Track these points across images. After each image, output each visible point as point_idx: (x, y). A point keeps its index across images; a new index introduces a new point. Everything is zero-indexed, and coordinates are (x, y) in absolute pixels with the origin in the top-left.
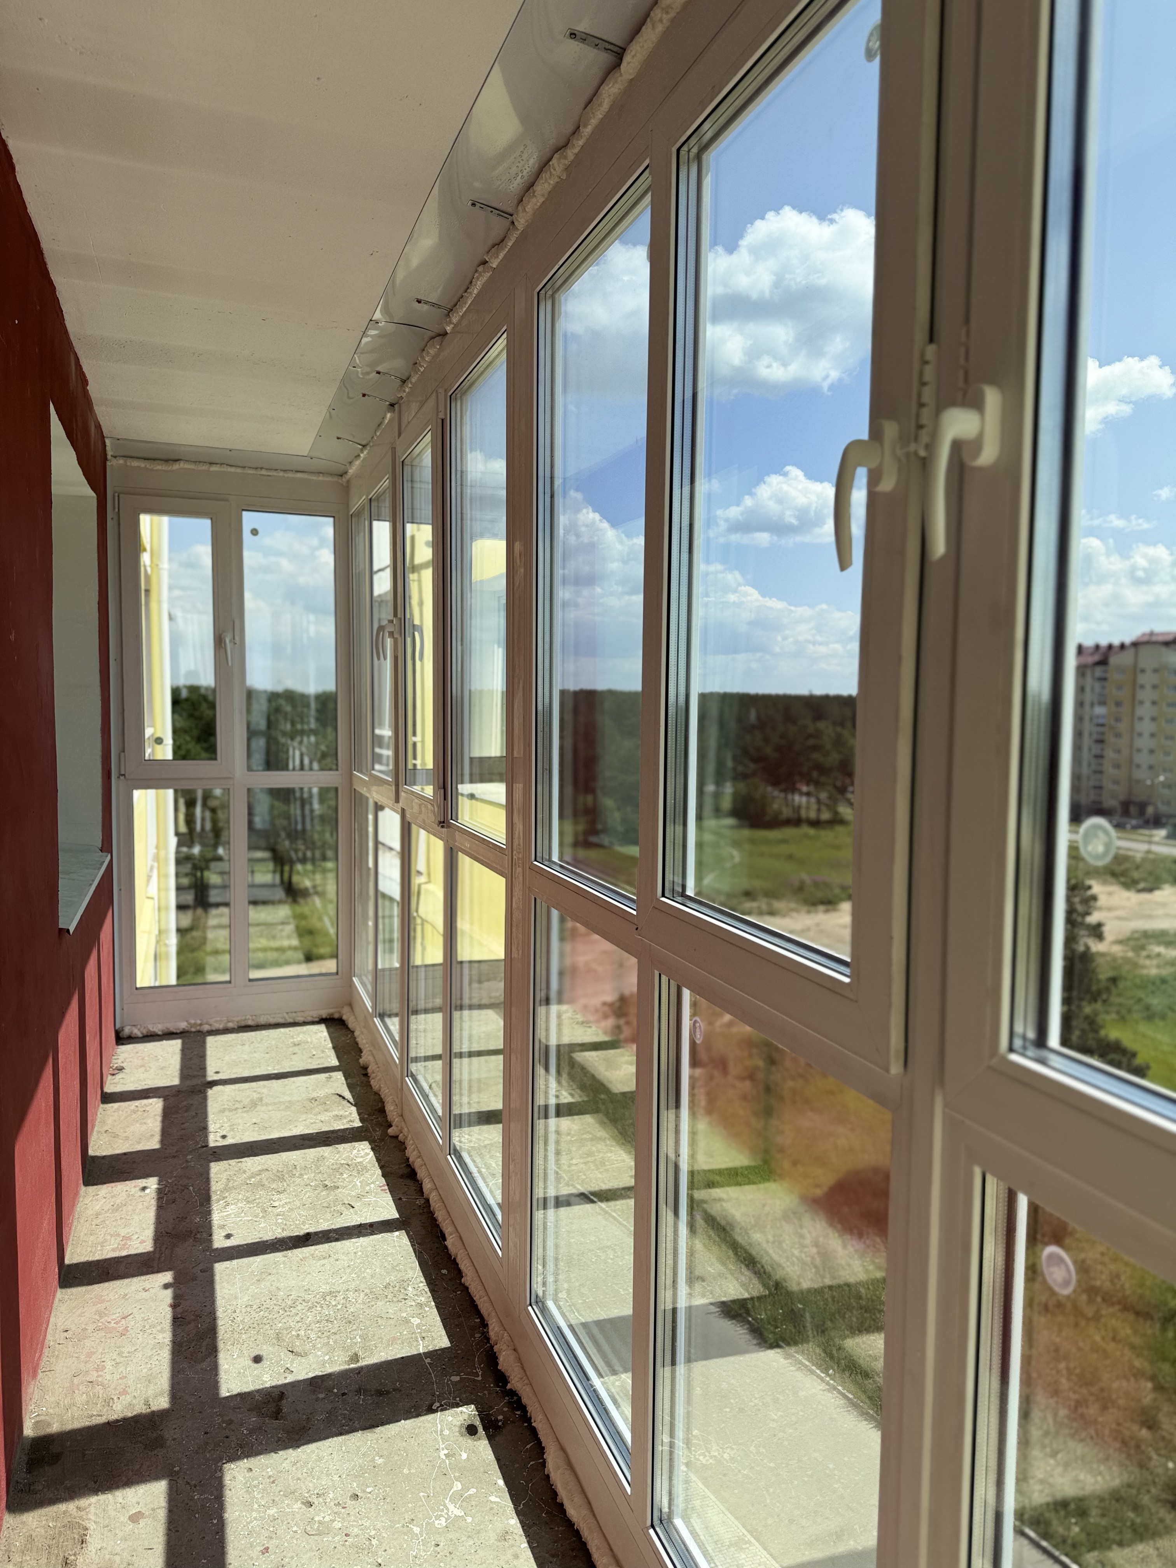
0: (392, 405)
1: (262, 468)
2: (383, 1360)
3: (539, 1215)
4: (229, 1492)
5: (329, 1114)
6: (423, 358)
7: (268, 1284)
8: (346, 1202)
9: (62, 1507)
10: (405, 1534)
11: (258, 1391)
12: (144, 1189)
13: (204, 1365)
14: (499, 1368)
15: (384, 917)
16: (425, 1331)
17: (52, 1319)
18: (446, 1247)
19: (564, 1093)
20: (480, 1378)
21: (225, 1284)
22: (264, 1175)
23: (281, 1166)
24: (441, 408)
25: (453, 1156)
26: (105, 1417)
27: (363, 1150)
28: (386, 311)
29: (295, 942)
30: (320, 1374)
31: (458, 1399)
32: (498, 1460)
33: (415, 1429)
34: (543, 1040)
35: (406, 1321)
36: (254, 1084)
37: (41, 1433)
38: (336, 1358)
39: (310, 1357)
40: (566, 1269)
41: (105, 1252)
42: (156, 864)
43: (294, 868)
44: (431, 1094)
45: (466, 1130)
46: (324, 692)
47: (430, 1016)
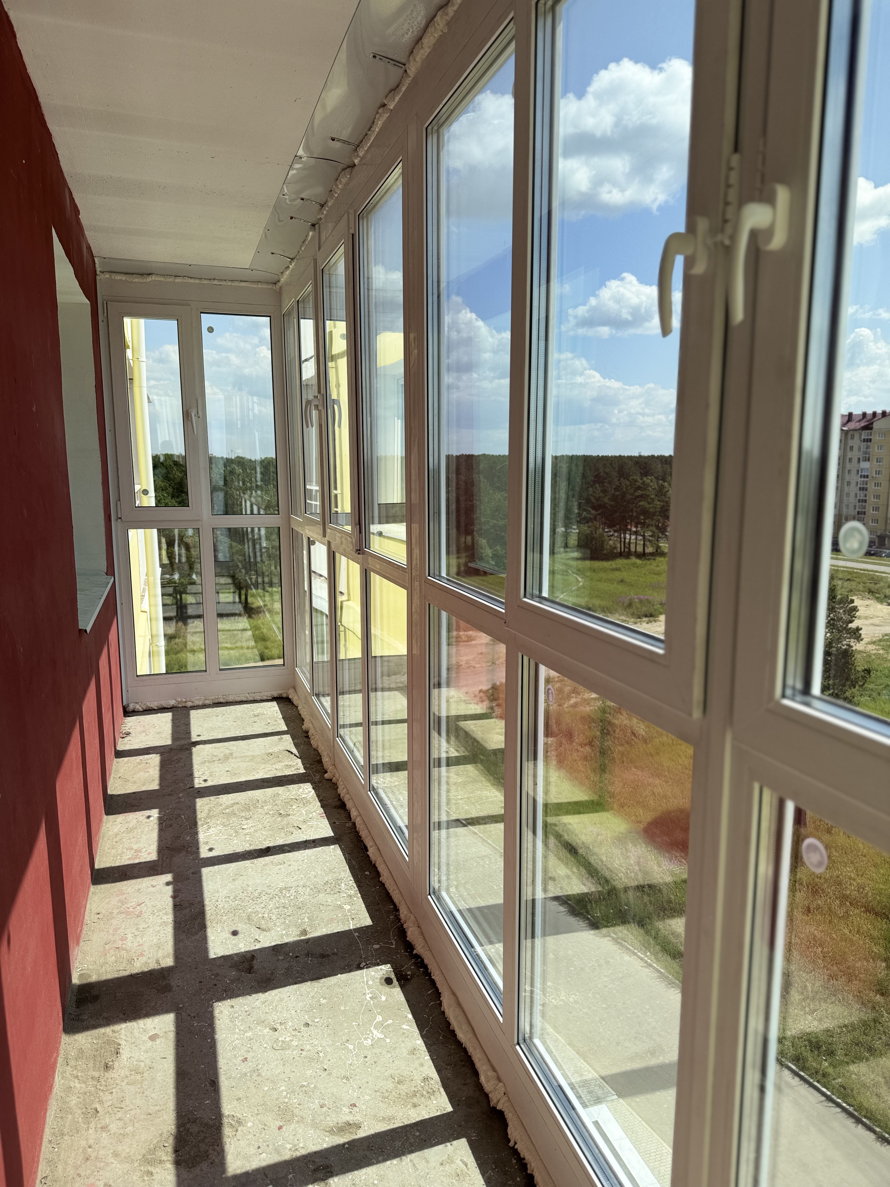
0: (313, 225)
1: (214, 279)
2: (324, 933)
3: (435, 834)
4: (218, 1021)
5: (281, 764)
6: (336, 185)
7: (240, 882)
8: (296, 825)
9: (102, 1030)
10: (343, 1049)
11: (236, 954)
12: (149, 817)
13: (197, 937)
14: (408, 939)
15: (317, 625)
16: (354, 914)
17: (88, 906)
18: (368, 856)
19: (452, 750)
20: (394, 946)
21: (210, 882)
22: (235, 807)
23: (248, 800)
24: (352, 225)
25: (372, 792)
26: (129, 971)
27: (307, 789)
28: (307, 148)
29: (252, 643)
30: (280, 943)
31: (378, 960)
32: (408, 1001)
33: (348, 980)
34: (437, 713)
35: (340, 907)
36: (226, 744)
37: (84, 982)
38: (291, 933)
39: (272, 931)
40: (455, 872)
42: (147, 587)
43: (249, 591)
44: (355, 750)
45: (381, 775)
46: (266, 458)
47: (353, 696)
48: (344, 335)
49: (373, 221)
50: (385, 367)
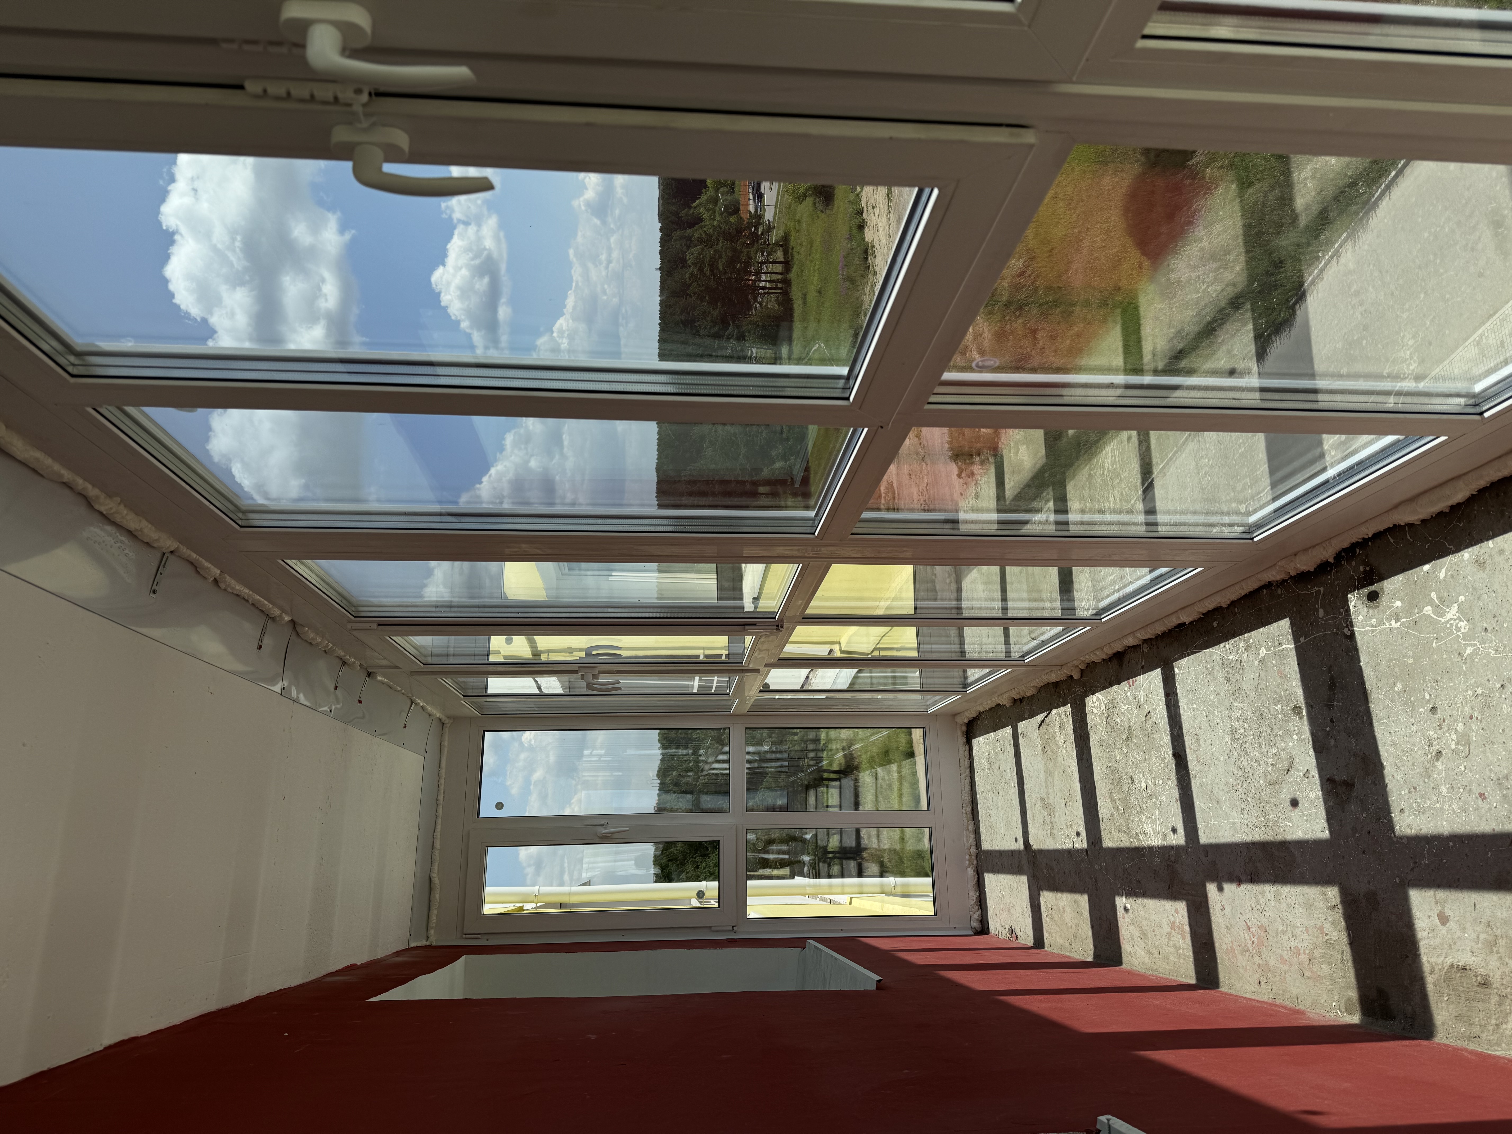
0: (369, 675)
1: (437, 800)
2: (1300, 683)
3: (1162, 530)
4: (1423, 831)
5: (1058, 735)
6: (318, 644)
7: (1221, 793)
8: (1144, 719)
9: (1430, 987)
10: (1473, 661)
11: (1325, 803)
12: (1126, 909)
13: (1298, 854)
14: (1312, 570)
15: (872, 684)
16: (1273, 643)
17: (1248, 996)
18: (1191, 623)
19: (1047, 504)
20: (1322, 589)
21: (1220, 834)
22: (1116, 796)
24: (367, 626)
25: (1102, 617)
26: (1344, 947)
27: (1093, 703)
28: (273, 681)
29: (894, 767)
30: (1311, 743)
31: (1341, 610)
32: (1404, 570)
33: (1369, 652)
34: (994, 526)
35: (1262, 661)
36: (1028, 806)
37: (1357, 1006)
38: (1296, 728)
39: (1294, 753)
40: (1218, 505)
41: (1185, 946)
42: (819, 896)
43: (825, 768)
44: (1042, 638)
45: (1077, 604)
46: (659, 741)
47: (967, 639)
48: (506, 639)
49: (361, 599)
50: (546, 589)
